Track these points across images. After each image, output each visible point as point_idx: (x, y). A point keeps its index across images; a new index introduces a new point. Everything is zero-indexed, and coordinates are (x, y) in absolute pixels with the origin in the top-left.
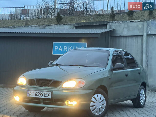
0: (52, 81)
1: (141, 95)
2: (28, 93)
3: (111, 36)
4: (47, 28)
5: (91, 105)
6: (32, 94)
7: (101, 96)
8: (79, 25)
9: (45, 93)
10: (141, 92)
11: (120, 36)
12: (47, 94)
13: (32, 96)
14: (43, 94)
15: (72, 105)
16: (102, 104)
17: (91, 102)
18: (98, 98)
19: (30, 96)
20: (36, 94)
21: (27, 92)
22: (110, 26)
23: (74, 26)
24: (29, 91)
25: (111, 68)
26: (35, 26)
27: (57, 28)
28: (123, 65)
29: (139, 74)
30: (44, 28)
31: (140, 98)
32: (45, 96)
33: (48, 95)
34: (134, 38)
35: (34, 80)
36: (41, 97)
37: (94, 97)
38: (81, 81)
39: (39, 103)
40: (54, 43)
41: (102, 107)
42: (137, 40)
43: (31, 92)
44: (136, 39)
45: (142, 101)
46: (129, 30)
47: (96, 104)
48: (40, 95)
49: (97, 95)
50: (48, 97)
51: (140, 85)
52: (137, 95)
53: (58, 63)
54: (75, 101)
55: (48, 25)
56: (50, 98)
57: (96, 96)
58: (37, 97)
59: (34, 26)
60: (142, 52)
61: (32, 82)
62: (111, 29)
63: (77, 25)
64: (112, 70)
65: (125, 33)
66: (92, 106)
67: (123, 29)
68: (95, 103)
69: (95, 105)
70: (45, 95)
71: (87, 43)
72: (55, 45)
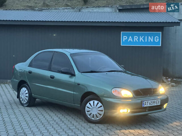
4: (83, 10)
8: (124, 8)
23: (118, 9)
26: (68, 9)
27: (95, 11)
30: (80, 11)
40: (122, 33)
55: (84, 7)
63: (121, 8)
71: (161, 32)
72: (124, 35)
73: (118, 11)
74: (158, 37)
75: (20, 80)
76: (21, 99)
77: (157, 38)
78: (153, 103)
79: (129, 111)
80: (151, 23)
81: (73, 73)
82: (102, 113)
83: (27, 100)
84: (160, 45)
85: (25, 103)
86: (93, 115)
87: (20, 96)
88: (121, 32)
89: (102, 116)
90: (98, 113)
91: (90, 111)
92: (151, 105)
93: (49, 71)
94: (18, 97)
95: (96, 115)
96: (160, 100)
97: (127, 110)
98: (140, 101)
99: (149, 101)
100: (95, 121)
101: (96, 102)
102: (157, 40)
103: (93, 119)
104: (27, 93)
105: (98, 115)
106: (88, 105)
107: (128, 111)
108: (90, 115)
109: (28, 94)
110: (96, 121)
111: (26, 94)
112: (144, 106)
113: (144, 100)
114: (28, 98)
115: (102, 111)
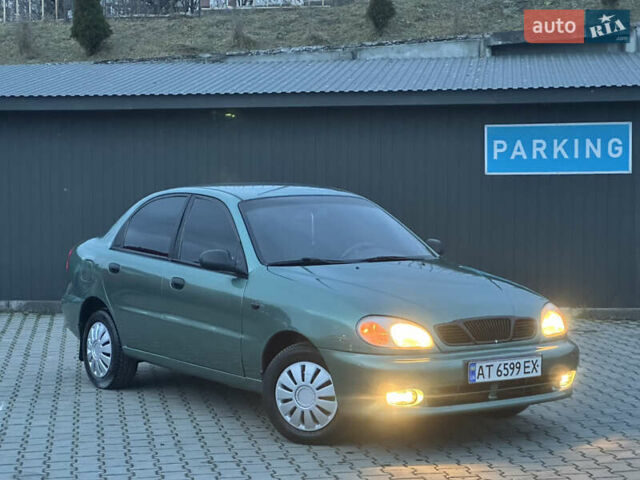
4: (366, 55)
8: (509, 42)
23: (489, 46)
26: (314, 51)
27: (408, 55)
30: (354, 57)
55: (370, 44)
59: (308, 51)
63: (500, 43)
73: (488, 54)
75: (87, 296)
76: (90, 364)
78: (510, 371)
79: (421, 397)
80: (592, 91)
81: (240, 267)
82: (333, 406)
83: (106, 366)
85: (102, 375)
86: (303, 412)
87: (89, 352)
89: (330, 418)
90: (317, 406)
91: (291, 400)
92: (503, 378)
93: (173, 261)
94: (83, 355)
95: (311, 412)
96: (540, 359)
97: (415, 394)
98: (459, 363)
99: (496, 364)
100: (308, 435)
101: (311, 367)
103: (302, 427)
104: (108, 343)
105: (317, 412)
106: (284, 378)
107: (416, 400)
108: (291, 413)
109: (109, 345)
110: (313, 435)
111: (103, 345)
112: (477, 381)
113: (477, 360)
114: (109, 358)
115: (330, 399)
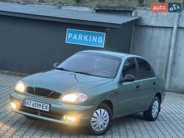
0: (51, 91)
1: (153, 107)
2: (26, 102)
3: (136, 25)
4: (63, 8)
5: (92, 120)
6: (29, 104)
7: (104, 111)
8: (100, 9)
9: (43, 105)
10: (154, 104)
11: (147, 26)
12: (45, 106)
13: (29, 106)
14: (40, 106)
15: (71, 120)
16: (105, 120)
17: (92, 118)
18: (101, 113)
19: (27, 106)
20: (33, 105)
21: (24, 101)
22: (136, 13)
23: (95, 9)
24: (26, 100)
25: (120, 79)
26: (50, 5)
27: (74, 9)
28: (134, 77)
29: (154, 84)
30: (60, 8)
31: (153, 110)
32: (42, 108)
33: (46, 108)
34: (163, 30)
35: (33, 88)
36: (38, 108)
37: (96, 113)
38: (82, 95)
39: (36, 114)
41: (105, 123)
42: (166, 32)
43: (28, 101)
44: (164, 31)
45: (154, 113)
46: (157, 20)
47: (98, 120)
48: (37, 106)
49: (100, 110)
50: (46, 110)
51: (154, 96)
52: (149, 107)
53: (62, 68)
54: (74, 117)
55: (65, 5)
56: (48, 110)
57: (98, 111)
58: (34, 107)
59: (48, 5)
60: (170, 47)
61: (30, 90)
62: (136, 18)
63: (98, 9)
64: (121, 82)
65: (153, 23)
66: (93, 122)
67: (151, 17)
68: (97, 118)
69: (96, 121)
70: (42, 106)
71: (105, 33)
72: (69, 32)
73: (95, 12)
74: (102, 38)
77: (100, 39)
84: (103, 46)
88: (68, 29)
102: (100, 41)
